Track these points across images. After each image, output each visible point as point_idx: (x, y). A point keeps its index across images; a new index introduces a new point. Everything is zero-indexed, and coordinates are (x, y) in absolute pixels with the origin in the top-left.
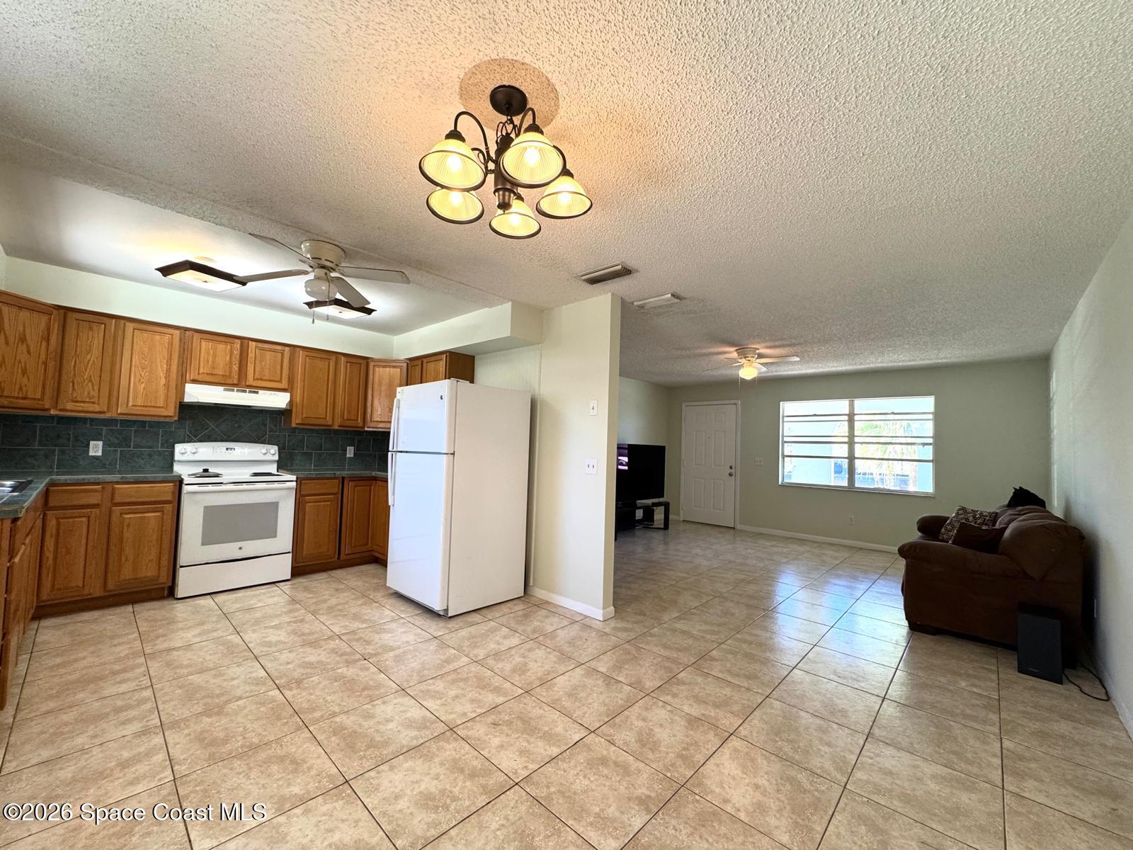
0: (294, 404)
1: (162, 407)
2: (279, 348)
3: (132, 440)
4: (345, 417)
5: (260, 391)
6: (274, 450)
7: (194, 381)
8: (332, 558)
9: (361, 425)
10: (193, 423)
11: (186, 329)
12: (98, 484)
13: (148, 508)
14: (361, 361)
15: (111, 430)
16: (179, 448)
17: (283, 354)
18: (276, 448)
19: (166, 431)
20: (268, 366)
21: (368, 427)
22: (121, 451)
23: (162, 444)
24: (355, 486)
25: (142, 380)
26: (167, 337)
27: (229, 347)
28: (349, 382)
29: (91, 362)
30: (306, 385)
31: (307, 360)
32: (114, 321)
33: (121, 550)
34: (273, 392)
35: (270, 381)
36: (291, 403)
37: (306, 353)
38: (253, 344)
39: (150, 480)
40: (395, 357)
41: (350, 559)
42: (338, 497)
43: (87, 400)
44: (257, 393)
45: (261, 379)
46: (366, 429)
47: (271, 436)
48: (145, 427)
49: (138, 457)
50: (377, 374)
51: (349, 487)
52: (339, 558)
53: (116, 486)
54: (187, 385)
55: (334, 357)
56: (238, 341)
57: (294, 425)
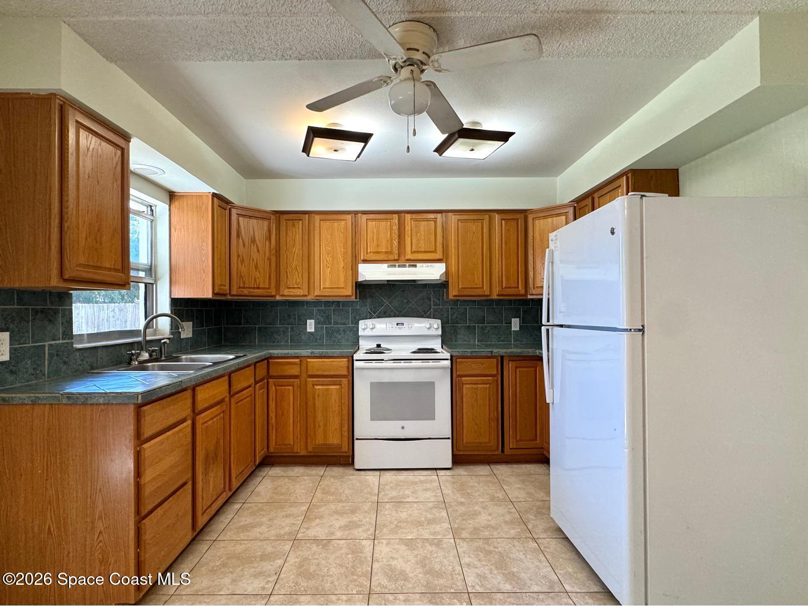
0: (450, 275)
1: (343, 288)
2: (432, 216)
3: (332, 318)
4: (504, 286)
5: (417, 264)
6: (436, 324)
7: (365, 261)
8: (494, 451)
9: (522, 292)
10: (372, 302)
11: (356, 213)
12: (297, 357)
13: (330, 381)
14: (518, 216)
15: (319, 310)
16: (362, 324)
17: (435, 222)
18: (439, 321)
19: (354, 309)
20: (423, 238)
21: (530, 295)
22: (326, 327)
23: (352, 322)
24: (516, 368)
25: (328, 265)
26: (343, 223)
27: (389, 223)
28: (506, 243)
29: (296, 253)
30: (460, 253)
31: (460, 223)
32: (307, 215)
33: (315, 417)
34: (429, 264)
35: (426, 252)
36: (447, 273)
37: (458, 217)
38: (408, 217)
39: (330, 355)
40: (558, 202)
41: (514, 455)
42: (497, 380)
43: (296, 286)
44: (415, 266)
45: (418, 252)
46: (529, 297)
47: (435, 310)
48: (340, 307)
49: (337, 332)
50: (537, 228)
51: (509, 367)
52: (503, 451)
53: (308, 360)
54: (359, 265)
55: (488, 216)
56: (396, 216)
57: (451, 297)
